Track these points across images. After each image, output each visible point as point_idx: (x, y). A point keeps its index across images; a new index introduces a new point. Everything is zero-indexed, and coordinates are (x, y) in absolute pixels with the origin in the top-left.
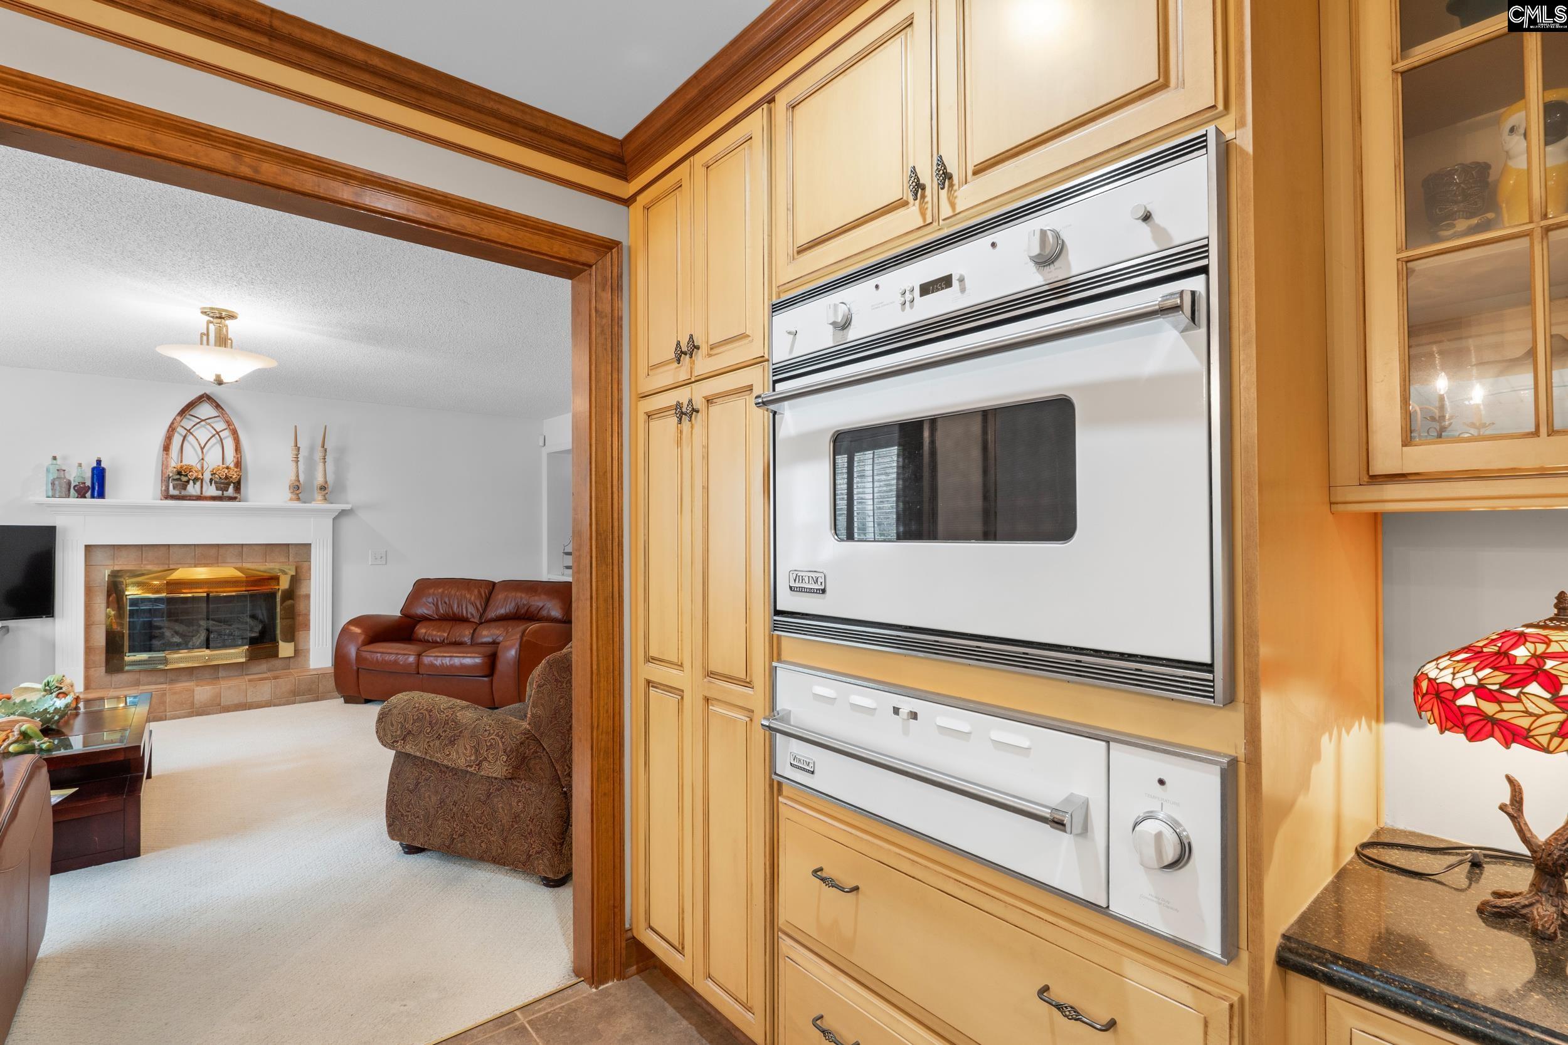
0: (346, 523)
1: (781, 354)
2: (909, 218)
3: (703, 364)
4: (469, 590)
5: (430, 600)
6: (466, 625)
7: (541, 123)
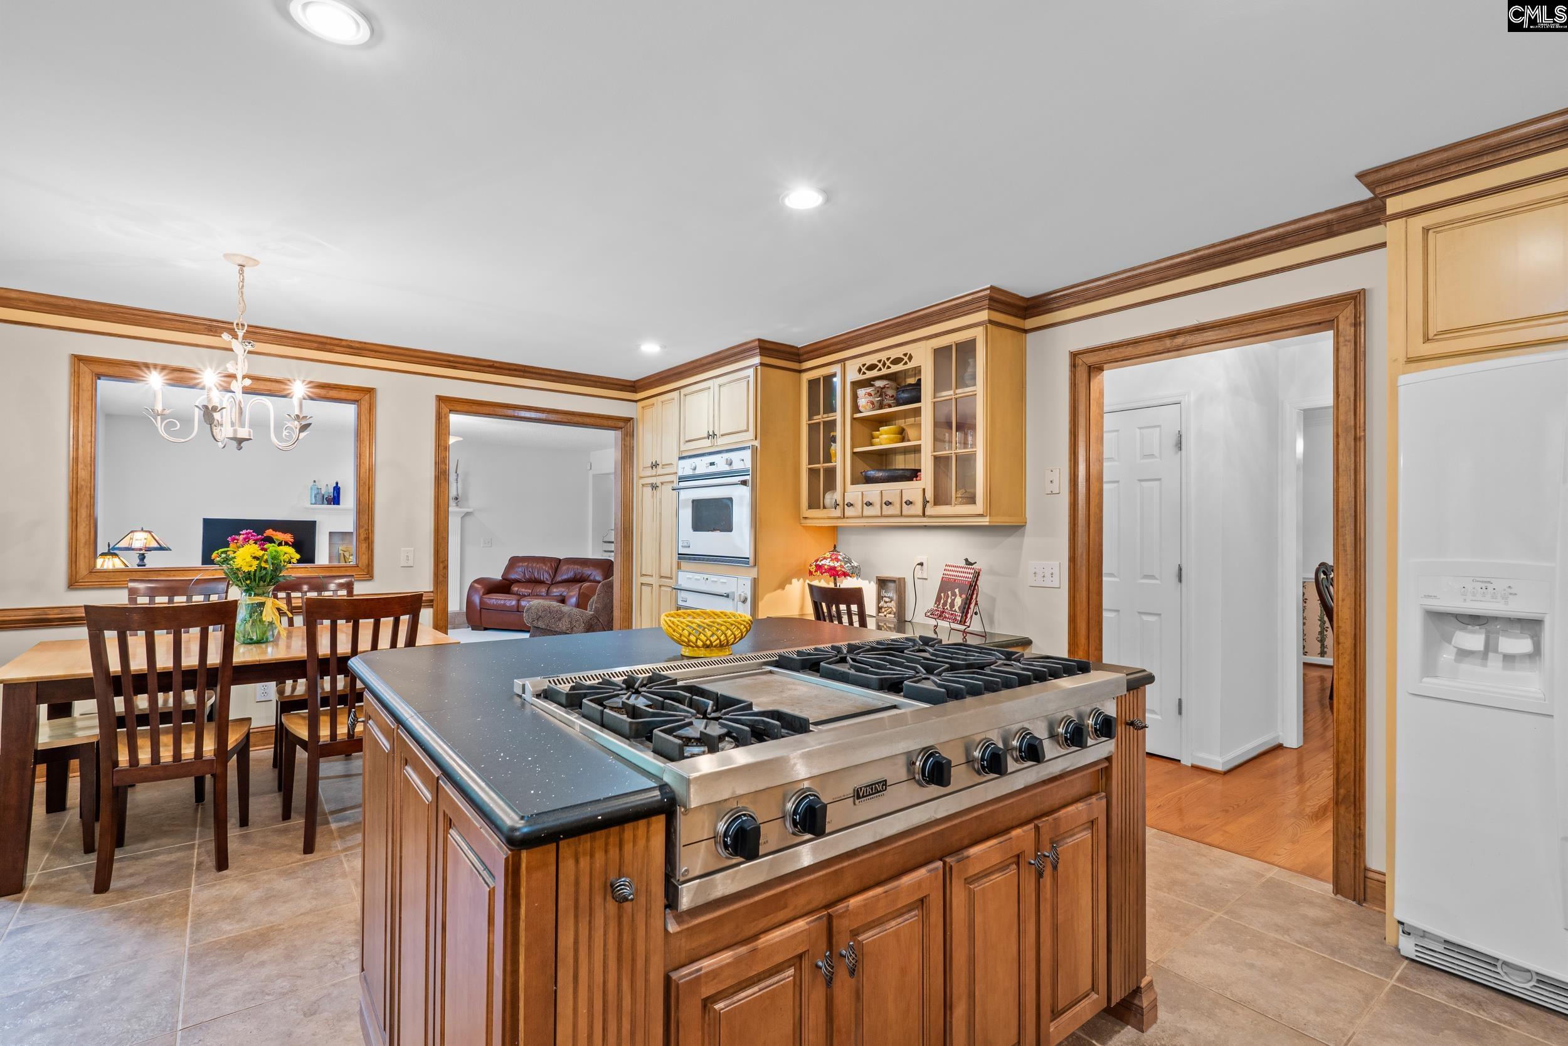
0: (467, 519)
1: (680, 474)
2: (707, 442)
3: (660, 471)
4: (545, 564)
5: (520, 570)
6: (543, 585)
7: (605, 381)
